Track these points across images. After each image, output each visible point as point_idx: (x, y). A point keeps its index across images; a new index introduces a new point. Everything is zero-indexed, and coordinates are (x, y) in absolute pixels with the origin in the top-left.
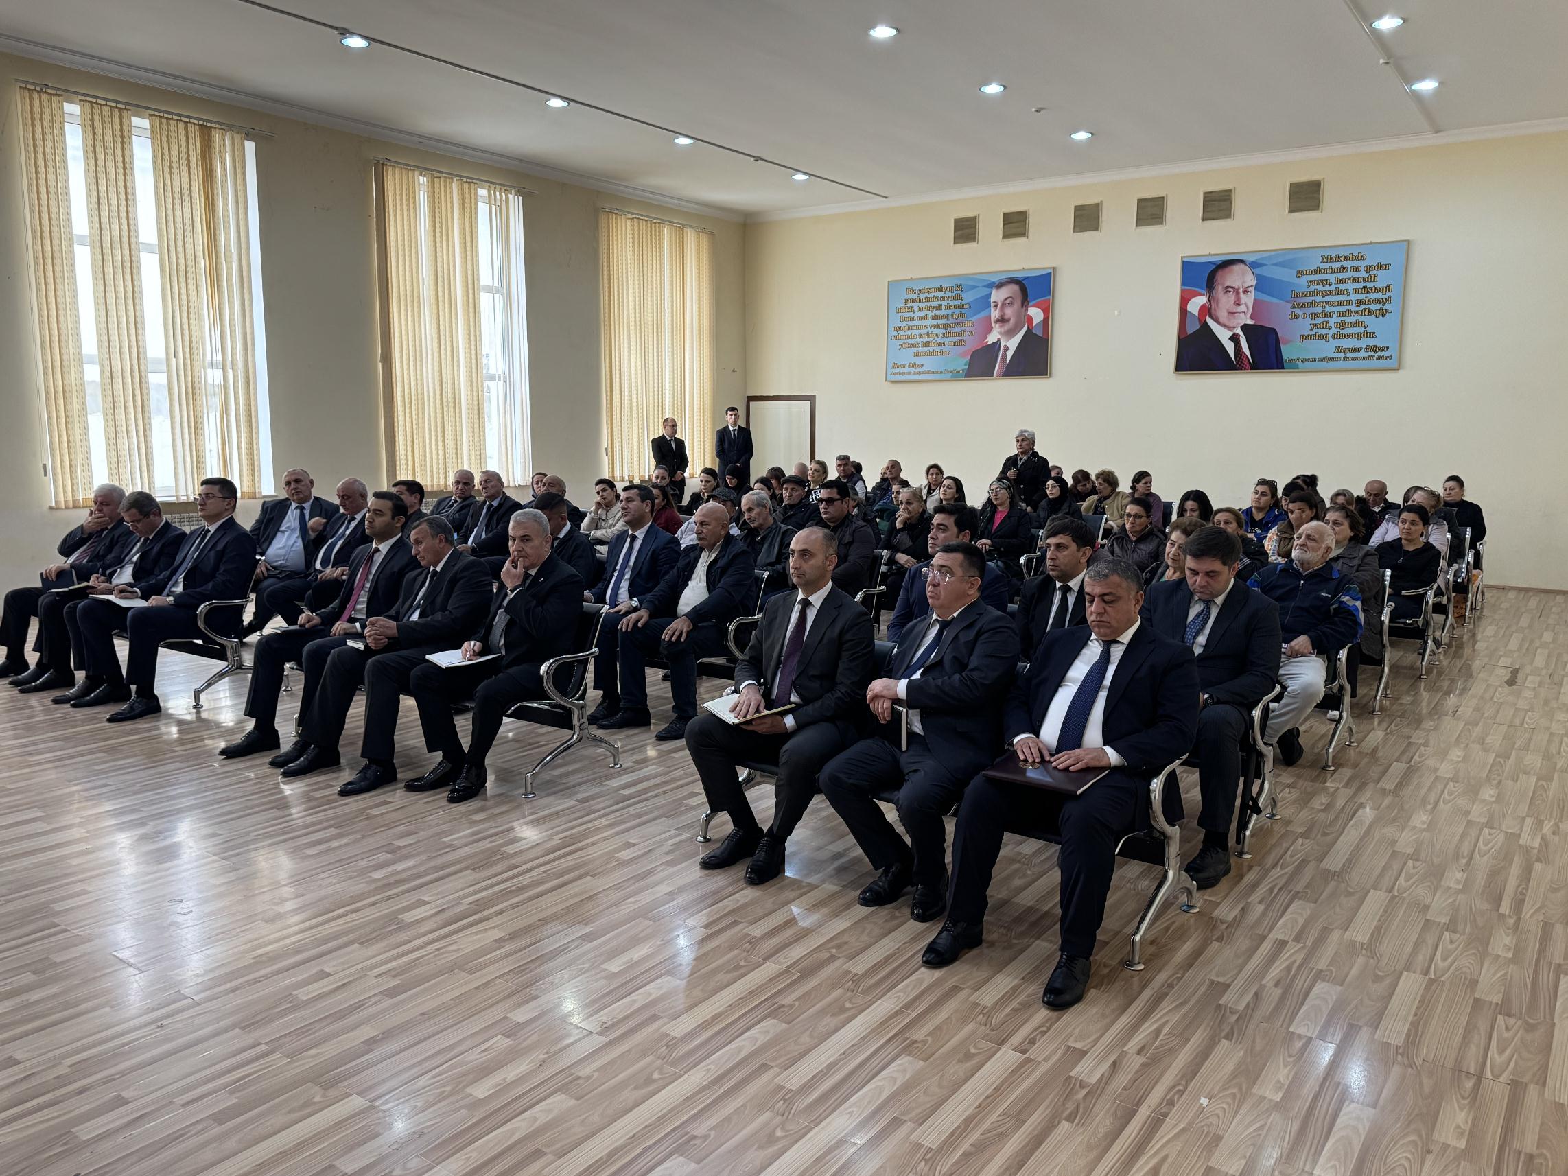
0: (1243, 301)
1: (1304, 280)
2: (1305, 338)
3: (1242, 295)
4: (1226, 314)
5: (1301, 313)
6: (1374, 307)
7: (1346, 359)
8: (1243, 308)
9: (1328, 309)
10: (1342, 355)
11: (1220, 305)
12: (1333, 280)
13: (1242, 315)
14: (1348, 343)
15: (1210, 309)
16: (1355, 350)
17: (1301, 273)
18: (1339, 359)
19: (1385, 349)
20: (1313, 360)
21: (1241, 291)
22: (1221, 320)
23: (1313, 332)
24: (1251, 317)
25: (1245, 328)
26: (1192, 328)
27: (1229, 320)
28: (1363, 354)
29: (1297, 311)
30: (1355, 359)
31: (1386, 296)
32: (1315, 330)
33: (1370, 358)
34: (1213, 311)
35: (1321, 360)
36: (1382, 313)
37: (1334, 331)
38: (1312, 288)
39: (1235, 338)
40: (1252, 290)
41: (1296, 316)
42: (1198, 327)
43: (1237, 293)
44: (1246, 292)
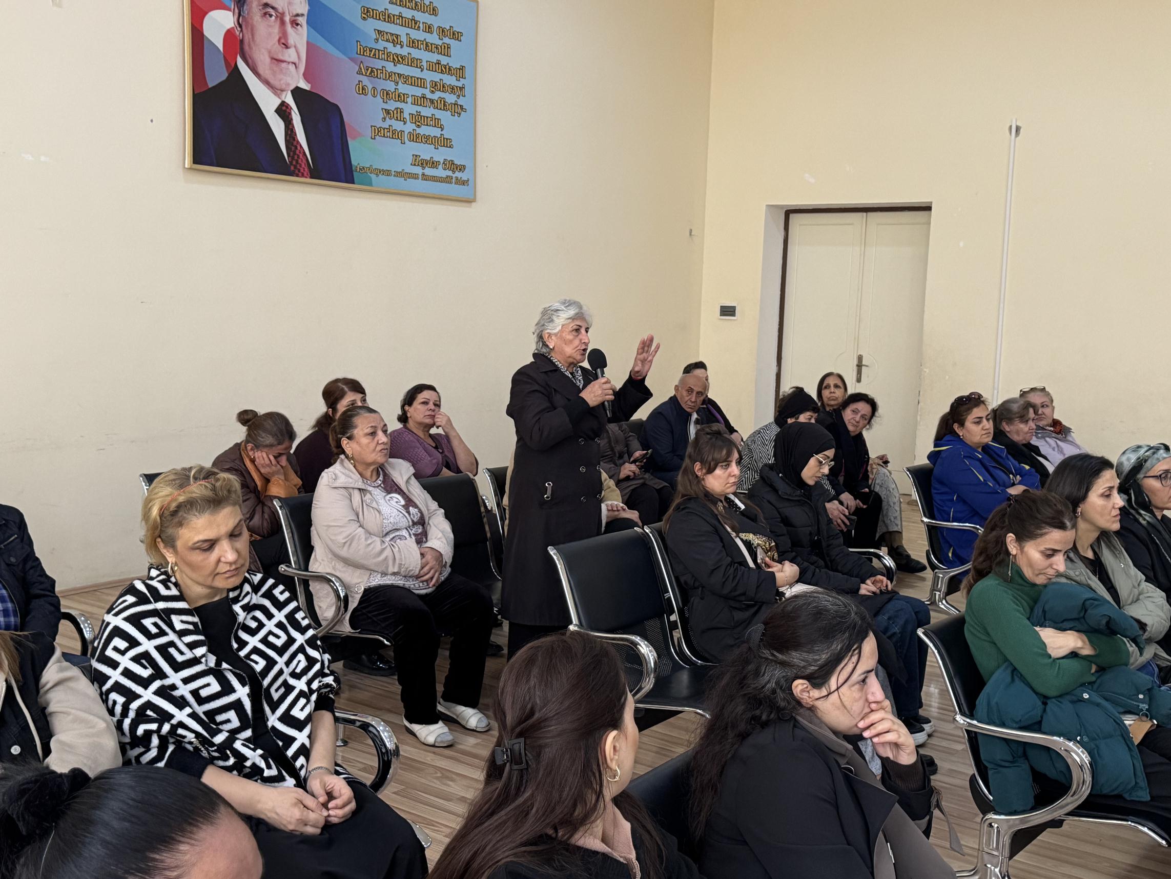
0: (291, 41)
1: (371, 26)
2: (378, 132)
3: (289, 27)
4: (268, 60)
5: (370, 87)
6: (450, 98)
7: (425, 177)
8: (291, 55)
9: (403, 88)
10: (418, 170)
11: (258, 38)
12: (404, 39)
13: (292, 67)
14: (426, 152)
15: (242, 41)
16: (434, 164)
17: (367, 13)
18: (415, 176)
19: (462, 168)
20: (387, 173)
21: (287, 19)
22: (261, 71)
23: (386, 125)
24: (307, 76)
25: (297, 93)
26: (216, 75)
27: (274, 73)
28: (440, 172)
29: (366, 81)
30: (434, 179)
31: (460, 84)
32: (389, 122)
33: (448, 180)
34: (246, 48)
35: (399, 174)
36: (457, 110)
37: (409, 127)
38: (382, 45)
39: (283, 111)
40: (302, 20)
41: (363, 91)
42: (224, 75)
43: (283, 23)
44: (295, 24)
